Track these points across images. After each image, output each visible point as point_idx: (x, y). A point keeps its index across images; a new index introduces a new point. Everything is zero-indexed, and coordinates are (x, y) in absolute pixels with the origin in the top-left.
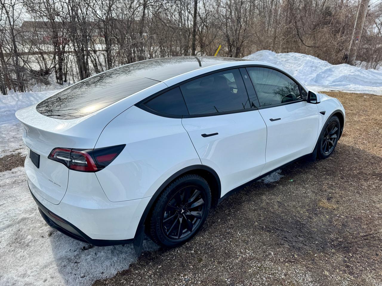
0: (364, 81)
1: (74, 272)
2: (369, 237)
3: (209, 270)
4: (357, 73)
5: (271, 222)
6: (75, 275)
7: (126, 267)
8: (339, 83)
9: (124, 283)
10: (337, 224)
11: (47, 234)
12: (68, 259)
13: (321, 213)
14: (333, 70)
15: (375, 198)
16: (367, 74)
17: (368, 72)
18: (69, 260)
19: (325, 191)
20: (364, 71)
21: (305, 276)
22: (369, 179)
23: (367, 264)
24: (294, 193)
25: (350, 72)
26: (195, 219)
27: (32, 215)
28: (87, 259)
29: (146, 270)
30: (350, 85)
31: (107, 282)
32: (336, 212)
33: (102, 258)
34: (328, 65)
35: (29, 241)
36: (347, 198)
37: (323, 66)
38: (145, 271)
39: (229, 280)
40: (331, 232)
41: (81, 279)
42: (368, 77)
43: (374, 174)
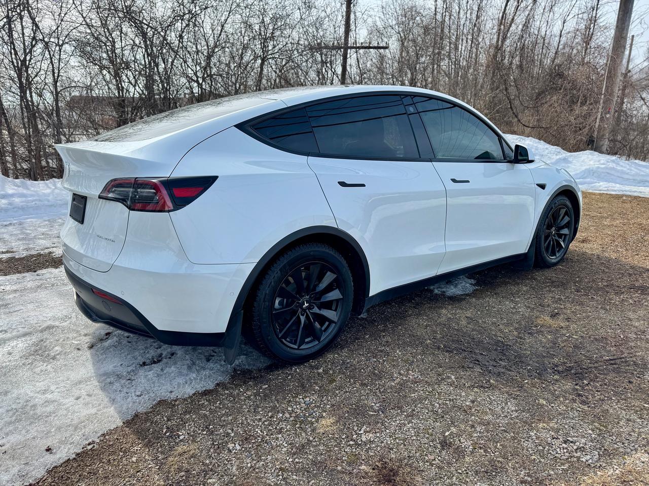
0: (623, 178)
1: (125, 390)
2: (618, 361)
3: (346, 392)
4: (611, 165)
5: (453, 341)
6: (127, 393)
7: (210, 386)
8: (582, 180)
9: (206, 404)
10: (564, 346)
11: (86, 345)
12: (118, 375)
13: (540, 332)
14: (571, 159)
15: (631, 315)
16: (628, 167)
17: (630, 164)
18: (119, 377)
19: (548, 306)
20: (623, 162)
21: (506, 404)
22: (623, 292)
23: (612, 393)
24: (494, 308)
25: (598, 163)
26: (327, 323)
27: (65, 324)
28: (147, 376)
29: (242, 390)
30: (599, 183)
31: (177, 403)
32: (564, 332)
33: (173, 374)
34: (562, 153)
35: (57, 353)
36: (584, 314)
37: (554, 153)
38: (241, 392)
39: (378, 405)
40: (555, 355)
41: (135, 398)
42: (629, 171)
43: (633, 287)
